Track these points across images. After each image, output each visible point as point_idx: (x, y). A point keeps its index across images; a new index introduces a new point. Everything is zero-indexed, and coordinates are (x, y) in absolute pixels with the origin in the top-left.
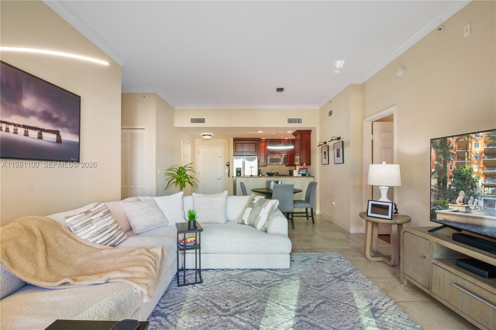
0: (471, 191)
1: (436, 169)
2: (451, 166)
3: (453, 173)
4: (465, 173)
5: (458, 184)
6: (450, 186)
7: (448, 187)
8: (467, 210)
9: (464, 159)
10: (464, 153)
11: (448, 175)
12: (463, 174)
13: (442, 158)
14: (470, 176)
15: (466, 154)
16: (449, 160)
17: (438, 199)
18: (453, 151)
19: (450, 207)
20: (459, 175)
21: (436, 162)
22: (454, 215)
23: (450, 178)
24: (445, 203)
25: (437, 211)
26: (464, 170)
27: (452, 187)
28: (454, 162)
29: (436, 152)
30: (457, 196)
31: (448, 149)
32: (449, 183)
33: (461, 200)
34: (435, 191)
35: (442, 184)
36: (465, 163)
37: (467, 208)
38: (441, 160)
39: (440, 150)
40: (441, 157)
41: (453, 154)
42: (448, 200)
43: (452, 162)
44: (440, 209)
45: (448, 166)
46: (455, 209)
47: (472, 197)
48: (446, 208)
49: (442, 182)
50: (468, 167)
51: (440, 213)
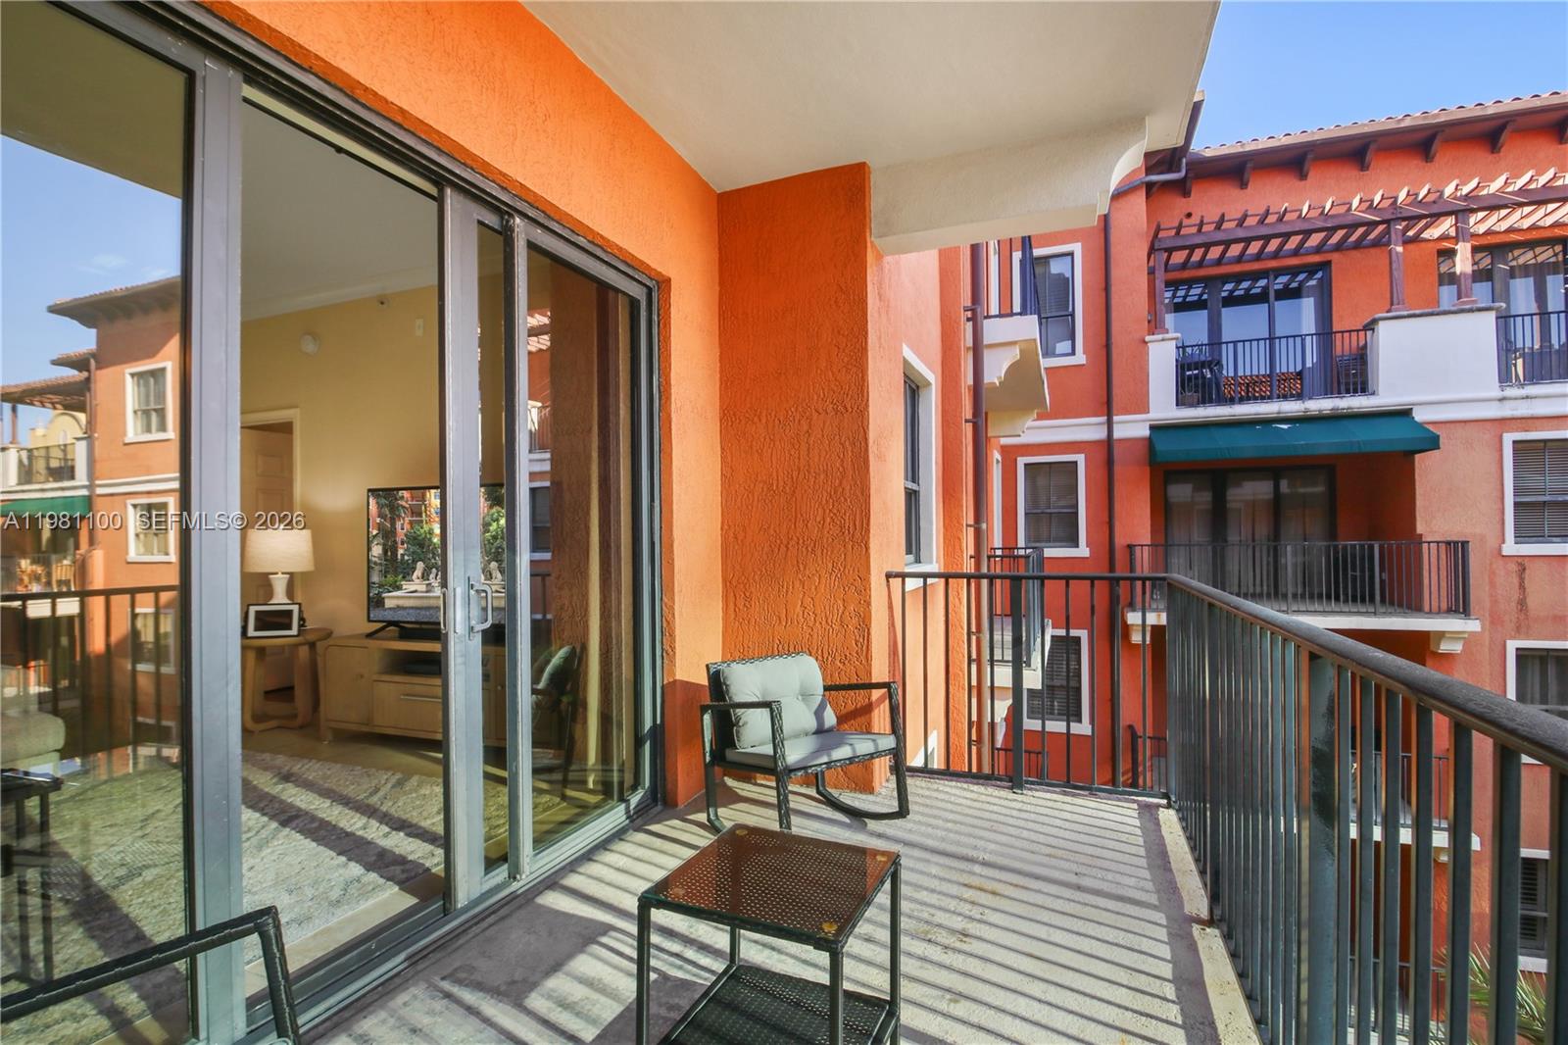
0: (433, 561)
1: (379, 530)
2: (403, 525)
3: (406, 535)
4: (423, 536)
5: (413, 553)
6: (402, 555)
7: (399, 557)
8: (430, 588)
9: (420, 515)
10: (421, 505)
11: (399, 540)
12: (420, 538)
13: (388, 513)
14: (430, 539)
15: (423, 508)
16: (399, 516)
17: (386, 577)
18: (404, 503)
19: (404, 587)
20: (415, 538)
21: (378, 520)
22: (410, 597)
23: (403, 543)
24: (396, 581)
25: (384, 595)
26: (422, 531)
27: (406, 558)
28: (407, 520)
29: (377, 503)
30: (414, 569)
31: (396, 499)
32: (401, 551)
33: (420, 575)
34: (381, 564)
35: (389, 553)
36: (422, 521)
37: (428, 585)
38: (386, 516)
39: (383, 501)
40: (387, 511)
41: (404, 507)
42: (400, 576)
43: (403, 519)
44: (390, 592)
45: (398, 525)
46: (413, 588)
47: (434, 570)
48: (399, 588)
49: (390, 550)
50: (426, 528)
51: (389, 597)
